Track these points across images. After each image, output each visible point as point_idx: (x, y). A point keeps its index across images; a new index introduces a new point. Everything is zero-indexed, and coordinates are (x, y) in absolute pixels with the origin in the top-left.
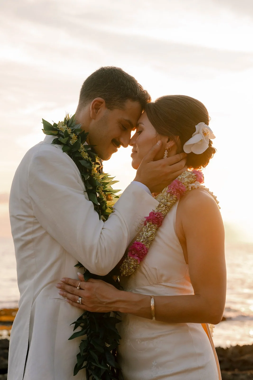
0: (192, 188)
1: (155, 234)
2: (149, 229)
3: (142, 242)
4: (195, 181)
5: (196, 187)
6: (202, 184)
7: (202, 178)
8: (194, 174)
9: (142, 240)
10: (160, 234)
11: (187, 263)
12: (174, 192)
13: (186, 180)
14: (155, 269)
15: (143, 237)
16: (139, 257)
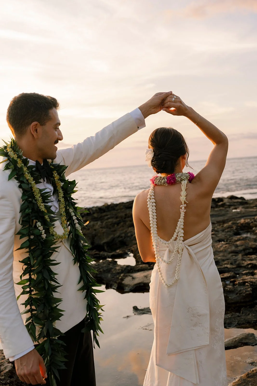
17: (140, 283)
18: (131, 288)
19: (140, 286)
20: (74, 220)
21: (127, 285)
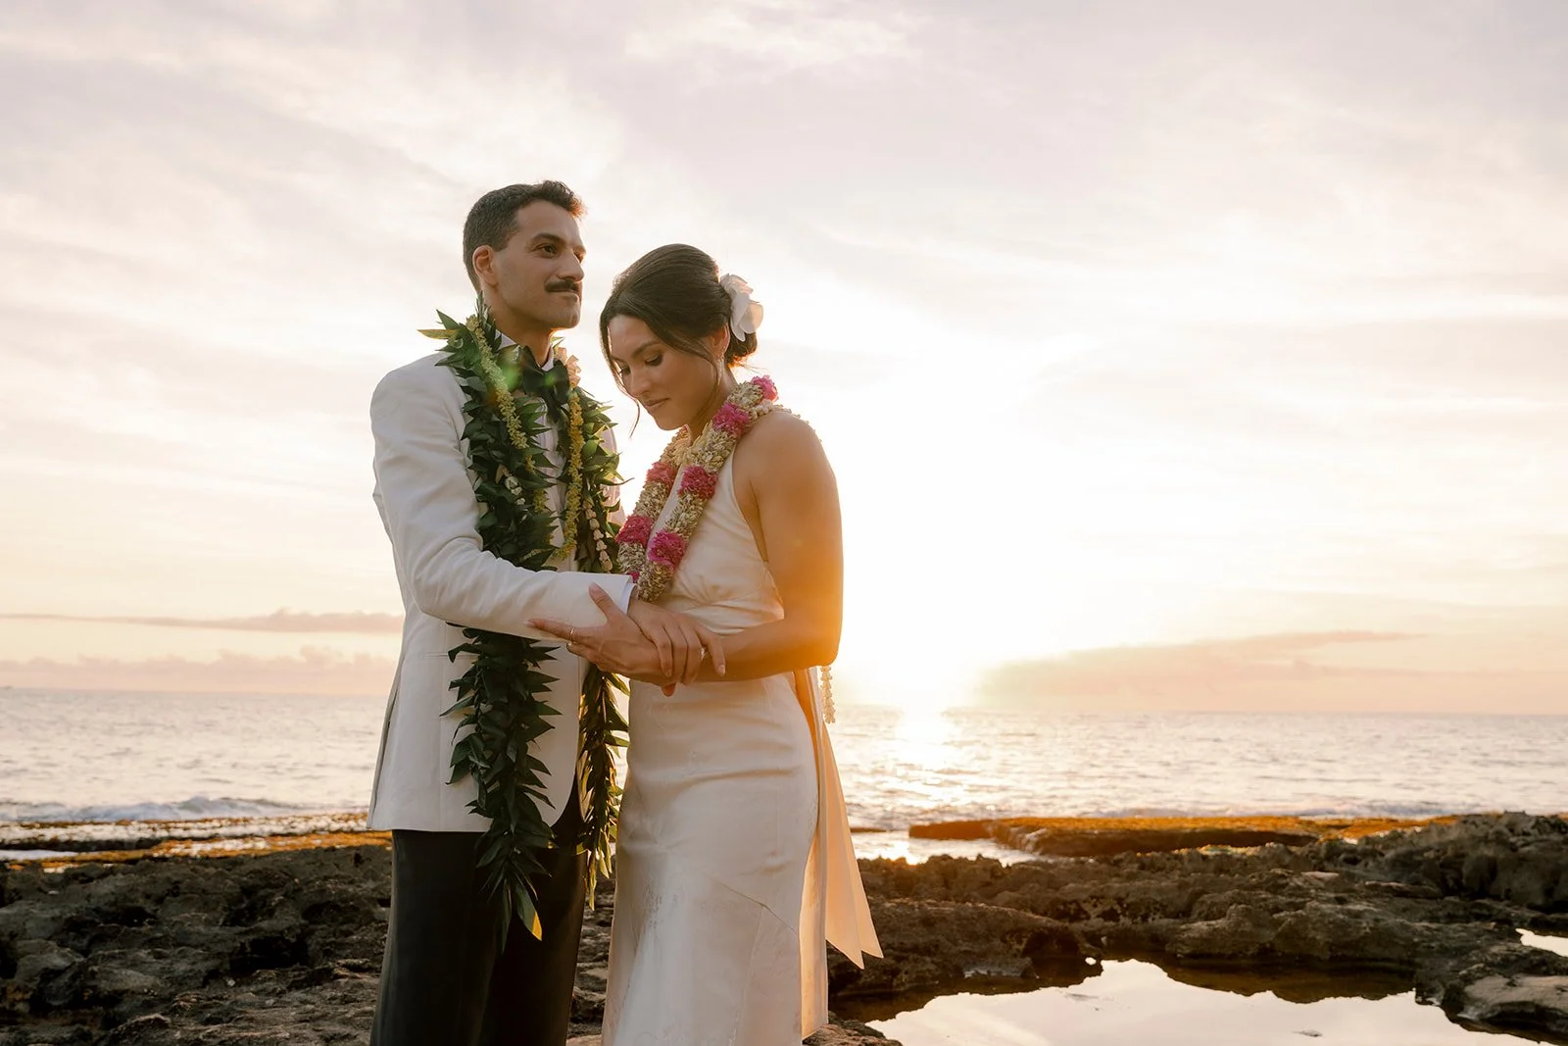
0: (758, 415)
1: (701, 516)
2: (693, 507)
3: (678, 532)
4: (761, 400)
5: (766, 410)
6: (775, 403)
7: (774, 391)
8: (757, 387)
9: (677, 529)
10: (709, 514)
11: (766, 560)
12: (731, 426)
13: (746, 400)
14: (701, 577)
15: (679, 523)
16: (671, 561)
17: (1524, 1004)
18: (1484, 1012)
19: (1523, 1014)
20: (598, 553)
21: (1473, 1001)
